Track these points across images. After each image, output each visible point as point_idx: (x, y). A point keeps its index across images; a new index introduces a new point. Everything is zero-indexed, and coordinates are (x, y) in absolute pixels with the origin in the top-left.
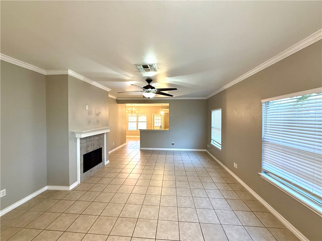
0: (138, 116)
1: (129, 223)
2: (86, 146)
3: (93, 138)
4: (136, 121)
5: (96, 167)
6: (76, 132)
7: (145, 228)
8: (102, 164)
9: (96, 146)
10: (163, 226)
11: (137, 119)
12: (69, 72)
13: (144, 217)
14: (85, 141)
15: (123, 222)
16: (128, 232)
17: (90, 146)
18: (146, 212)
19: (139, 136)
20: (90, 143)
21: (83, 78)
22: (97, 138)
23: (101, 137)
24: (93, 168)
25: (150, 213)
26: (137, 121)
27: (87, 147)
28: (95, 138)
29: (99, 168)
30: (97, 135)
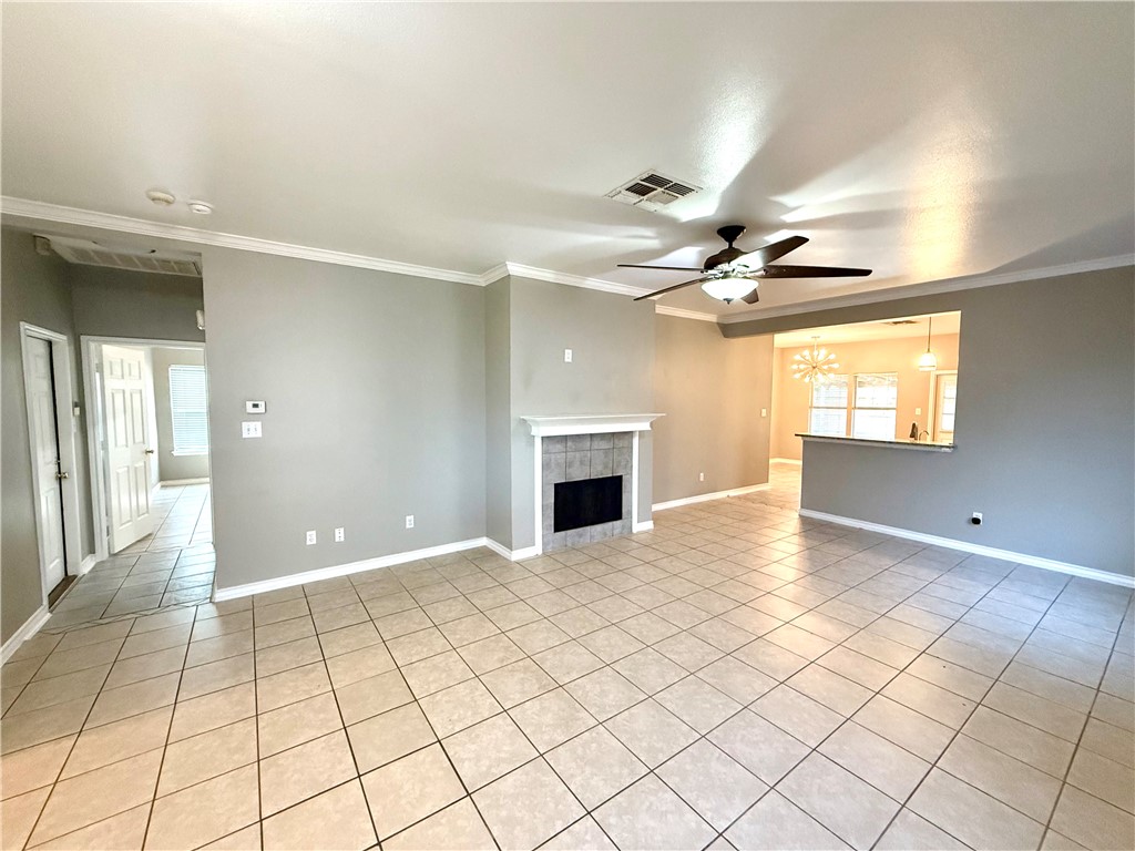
0: (857, 384)
1: (534, 681)
2: (563, 461)
3: (589, 443)
4: (845, 406)
5: (598, 528)
6: (533, 421)
7: (550, 715)
8: (623, 527)
9: (600, 468)
10: (594, 745)
11: (852, 396)
12: (509, 267)
13: (578, 694)
14: (559, 447)
15: (525, 673)
16: (512, 696)
17: (577, 464)
18: (598, 686)
19: (801, 463)
20: (578, 455)
21: (552, 276)
22: (604, 445)
23: (620, 443)
24: (588, 528)
25: (603, 693)
26: (849, 403)
27: (568, 464)
28: (597, 444)
29: (609, 533)
30: (603, 436)
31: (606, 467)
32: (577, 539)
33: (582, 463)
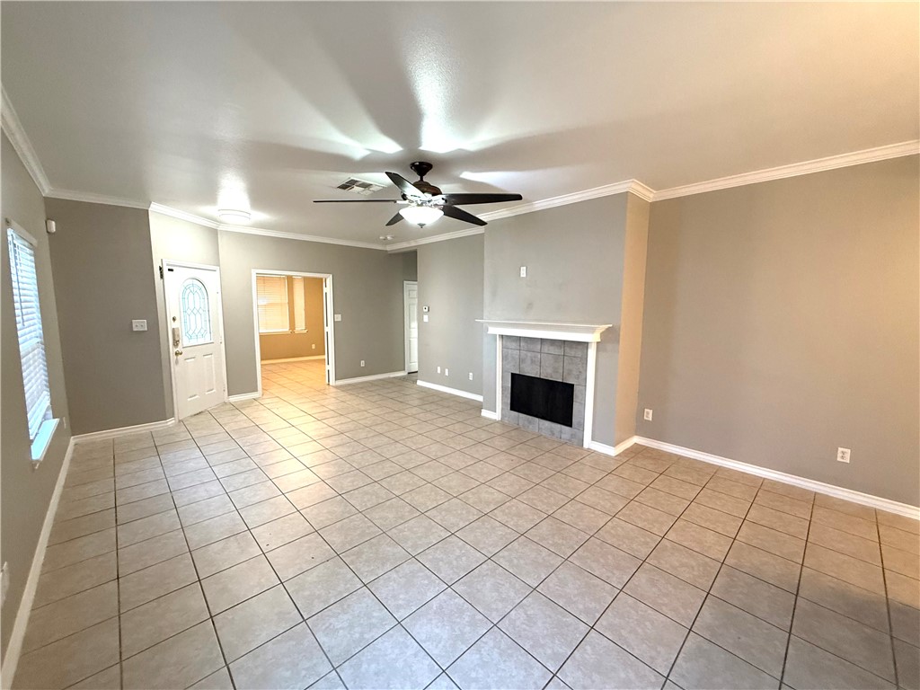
2: (517, 357)
3: (539, 346)
5: (547, 424)
8: (573, 436)
9: (550, 371)
14: (516, 344)
17: (529, 361)
20: (529, 354)
22: (555, 351)
23: (571, 352)
24: (537, 419)
27: (522, 361)
28: (546, 348)
29: (557, 434)
30: (553, 342)
31: (556, 371)
32: (526, 423)
33: (533, 362)
